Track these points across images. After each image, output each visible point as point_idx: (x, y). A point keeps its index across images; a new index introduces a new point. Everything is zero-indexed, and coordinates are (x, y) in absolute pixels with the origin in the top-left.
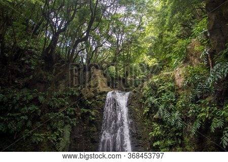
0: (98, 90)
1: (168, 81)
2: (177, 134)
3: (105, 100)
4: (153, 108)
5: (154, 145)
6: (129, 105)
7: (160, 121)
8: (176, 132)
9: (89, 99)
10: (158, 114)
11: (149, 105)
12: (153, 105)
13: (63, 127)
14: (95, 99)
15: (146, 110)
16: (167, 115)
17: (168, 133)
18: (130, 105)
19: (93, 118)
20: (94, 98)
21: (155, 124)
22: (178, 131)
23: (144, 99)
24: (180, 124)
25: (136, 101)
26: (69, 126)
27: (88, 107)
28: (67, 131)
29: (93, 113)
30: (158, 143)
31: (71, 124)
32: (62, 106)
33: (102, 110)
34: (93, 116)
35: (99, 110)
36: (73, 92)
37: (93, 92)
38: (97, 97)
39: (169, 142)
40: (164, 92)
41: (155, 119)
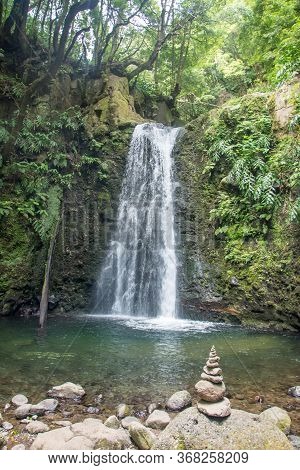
0: (116, 119)
1: (259, 111)
2: (262, 216)
3: (129, 140)
4: (224, 163)
5: (216, 233)
6: (176, 153)
7: (233, 189)
8: (260, 212)
9: (98, 137)
10: (230, 176)
11: (216, 157)
12: (223, 156)
13: (45, 190)
14: (110, 138)
15: (209, 166)
16: (248, 179)
17: (245, 214)
18: (178, 153)
19: (105, 176)
20: (108, 135)
21: (223, 195)
22: (265, 211)
23: (208, 143)
24: (270, 198)
25: (192, 147)
26: (57, 188)
27: (95, 153)
28: (54, 197)
29: (105, 166)
30: (225, 229)
31: (61, 186)
32: (44, 150)
33: (122, 161)
34: (104, 172)
35: (116, 160)
36: (65, 122)
37: (106, 123)
38: (114, 133)
39: (245, 230)
40: (249, 132)
41: (224, 184)
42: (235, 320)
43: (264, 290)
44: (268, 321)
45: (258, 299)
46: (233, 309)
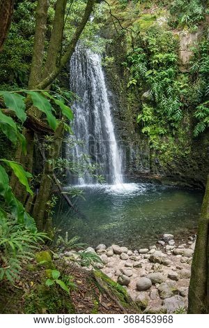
2: (173, 125)
5: (143, 131)
8: (171, 122)
11: (137, 76)
15: (132, 82)
17: (161, 119)
22: (174, 121)
24: (179, 114)
30: (148, 129)
41: (145, 98)
42: (158, 182)
43: (174, 166)
44: (176, 181)
45: (171, 170)
46: (157, 176)
